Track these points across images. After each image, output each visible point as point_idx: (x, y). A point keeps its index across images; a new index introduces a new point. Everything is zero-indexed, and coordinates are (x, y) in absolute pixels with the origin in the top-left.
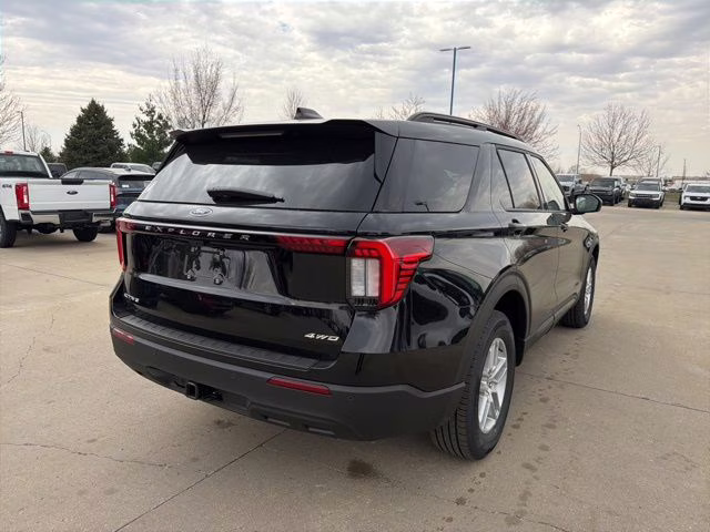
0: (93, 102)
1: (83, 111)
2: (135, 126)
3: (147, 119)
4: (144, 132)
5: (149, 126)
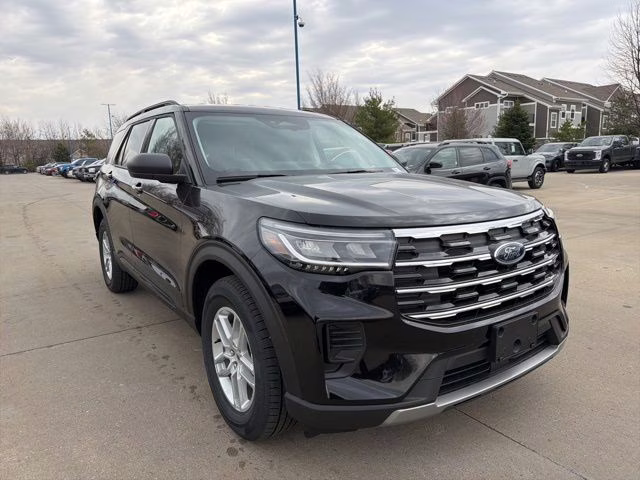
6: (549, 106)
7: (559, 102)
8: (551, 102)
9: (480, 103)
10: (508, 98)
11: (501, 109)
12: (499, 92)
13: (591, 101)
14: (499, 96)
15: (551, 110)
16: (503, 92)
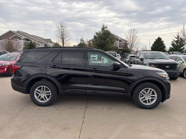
0: (159, 37)
1: (156, 40)
2: (172, 42)
3: (176, 40)
4: (175, 43)
5: (177, 42)
6: (37, 43)
7: (38, 42)
8: (36, 41)
9: (16, 40)
10: (25, 39)
11: (23, 42)
12: (22, 37)
13: (45, 42)
14: (22, 38)
15: (37, 44)
16: (23, 37)
